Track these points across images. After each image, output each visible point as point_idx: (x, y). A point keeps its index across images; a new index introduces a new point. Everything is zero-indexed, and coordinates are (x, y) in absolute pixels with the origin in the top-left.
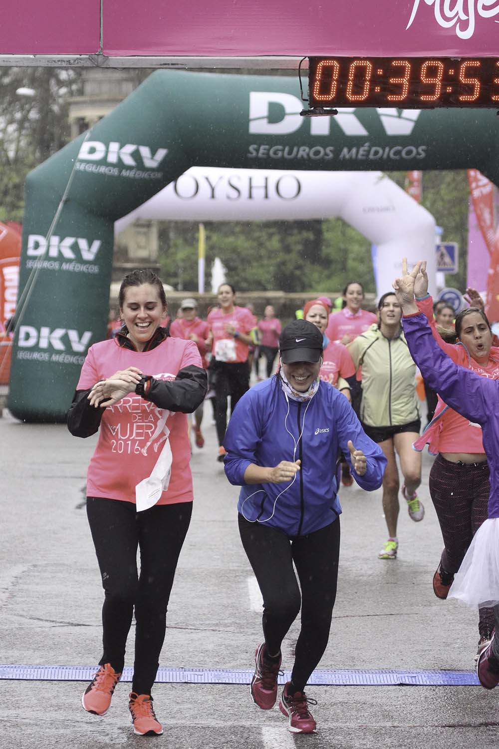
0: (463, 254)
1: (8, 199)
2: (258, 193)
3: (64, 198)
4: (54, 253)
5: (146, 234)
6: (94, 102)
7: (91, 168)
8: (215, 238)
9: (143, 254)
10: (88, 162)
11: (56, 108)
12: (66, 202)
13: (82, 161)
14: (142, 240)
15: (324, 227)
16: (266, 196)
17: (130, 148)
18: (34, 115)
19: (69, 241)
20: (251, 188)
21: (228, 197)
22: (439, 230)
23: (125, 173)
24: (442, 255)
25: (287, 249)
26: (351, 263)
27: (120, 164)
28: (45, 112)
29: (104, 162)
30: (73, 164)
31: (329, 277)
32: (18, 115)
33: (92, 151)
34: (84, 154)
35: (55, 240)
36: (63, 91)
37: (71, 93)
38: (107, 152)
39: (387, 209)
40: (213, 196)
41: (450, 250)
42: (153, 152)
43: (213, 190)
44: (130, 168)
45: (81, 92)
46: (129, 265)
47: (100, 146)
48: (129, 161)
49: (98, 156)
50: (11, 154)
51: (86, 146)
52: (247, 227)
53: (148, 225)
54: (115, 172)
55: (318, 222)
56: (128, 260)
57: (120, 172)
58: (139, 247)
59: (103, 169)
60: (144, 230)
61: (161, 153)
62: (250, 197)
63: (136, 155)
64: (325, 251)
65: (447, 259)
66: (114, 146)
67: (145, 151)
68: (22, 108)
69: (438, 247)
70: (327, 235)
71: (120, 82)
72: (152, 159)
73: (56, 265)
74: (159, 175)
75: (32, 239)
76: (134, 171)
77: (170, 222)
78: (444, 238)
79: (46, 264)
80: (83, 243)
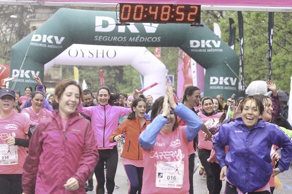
0: (176, 80)
1: (7, 56)
2: (100, 55)
3: (26, 56)
4: (22, 76)
5: (58, 70)
6: (39, 21)
7: (36, 44)
8: (83, 72)
9: (56, 77)
10: (35, 42)
11: (25, 23)
12: (26, 57)
13: (33, 42)
14: (56, 72)
15: (124, 69)
16: (103, 57)
17: (51, 37)
18: (17, 25)
19: (28, 72)
20: (97, 53)
21: (89, 57)
22: (167, 71)
23: (49, 46)
24: (168, 80)
25: (110, 77)
26: (134, 82)
27: (47, 43)
28: (21, 24)
29: (41, 42)
30: (29, 43)
31: (126, 87)
32: (11, 26)
33: (37, 38)
34: (33, 39)
35: (23, 71)
36: (28, 16)
37: (31, 17)
38: (42, 38)
39: (148, 62)
40: (83, 57)
41: (171, 78)
42: (59, 39)
43: (83, 54)
44: (51, 44)
45: (34, 17)
46: (51, 82)
47: (39, 36)
48: (50, 42)
49: (39, 40)
50: (8, 40)
51: (34, 36)
52: (95, 68)
53: (59, 67)
54: (45, 46)
55: (122, 67)
56: (51, 80)
57: (47, 46)
58: (55, 75)
59: (41, 45)
60: (58, 69)
61: (62, 39)
62: (97, 57)
63: (53, 39)
64: (124, 78)
65: (170, 81)
66: (45, 36)
67: (56, 38)
68: (12, 23)
69: (167, 77)
70: (125, 72)
71: (49, 13)
72: (59, 41)
73: (23, 81)
74: (61, 47)
75: (14, 71)
76: (53, 45)
77: (67, 66)
78: (168, 74)
79: (19, 80)
80: (33, 72)
